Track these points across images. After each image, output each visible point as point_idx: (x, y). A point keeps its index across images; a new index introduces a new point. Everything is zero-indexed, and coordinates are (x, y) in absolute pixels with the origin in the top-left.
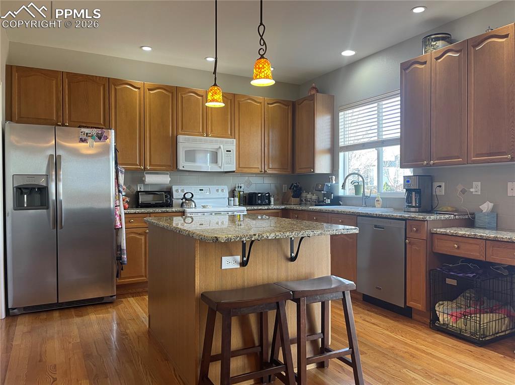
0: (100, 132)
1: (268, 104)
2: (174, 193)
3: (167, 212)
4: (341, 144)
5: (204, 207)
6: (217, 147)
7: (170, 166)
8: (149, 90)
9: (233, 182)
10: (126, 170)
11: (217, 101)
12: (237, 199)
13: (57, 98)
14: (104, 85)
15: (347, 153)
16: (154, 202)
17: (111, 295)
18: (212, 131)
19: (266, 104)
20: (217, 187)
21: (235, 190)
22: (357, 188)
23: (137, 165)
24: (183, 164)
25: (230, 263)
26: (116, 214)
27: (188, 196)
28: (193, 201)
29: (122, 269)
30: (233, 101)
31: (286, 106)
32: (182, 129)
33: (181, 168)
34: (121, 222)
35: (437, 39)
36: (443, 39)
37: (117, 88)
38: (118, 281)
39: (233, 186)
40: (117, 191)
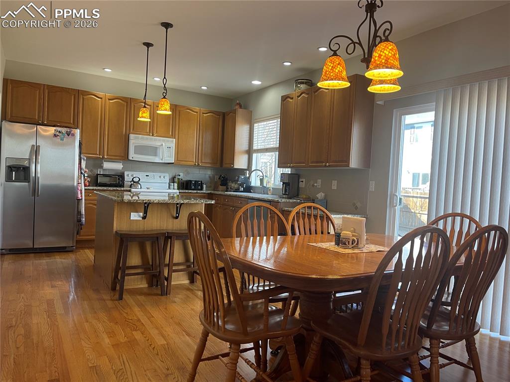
0: (69, 131)
1: (203, 113)
2: (126, 177)
3: (117, 190)
4: (255, 147)
5: (148, 188)
6: (159, 144)
7: (123, 157)
8: (109, 99)
9: (174, 171)
10: (88, 158)
11: (145, 118)
12: (176, 185)
13: (39, 103)
14: (75, 95)
15: (259, 154)
16: (109, 183)
17: (71, 245)
18: (157, 132)
19: (201, 113)
20: (160, 174)
21: (175, 177)
22: (262, 181)
23: (96, 154)
24: (132, 155)
25: (135, 216)
26: (78, 189)
27: (136, 180)
28: (140, 184)
29: (81, 229)
30: (174, 110)
31: (218, 115)
32: (133, 129)
33: (131, 158)
34: (81, 195)
35: (302, 83)
36: (306, 83)
37: (85, 97)
38: (78, 237)
39: (174, 174)
40: (80, 172)
